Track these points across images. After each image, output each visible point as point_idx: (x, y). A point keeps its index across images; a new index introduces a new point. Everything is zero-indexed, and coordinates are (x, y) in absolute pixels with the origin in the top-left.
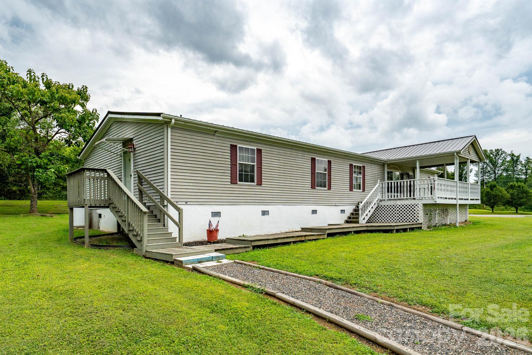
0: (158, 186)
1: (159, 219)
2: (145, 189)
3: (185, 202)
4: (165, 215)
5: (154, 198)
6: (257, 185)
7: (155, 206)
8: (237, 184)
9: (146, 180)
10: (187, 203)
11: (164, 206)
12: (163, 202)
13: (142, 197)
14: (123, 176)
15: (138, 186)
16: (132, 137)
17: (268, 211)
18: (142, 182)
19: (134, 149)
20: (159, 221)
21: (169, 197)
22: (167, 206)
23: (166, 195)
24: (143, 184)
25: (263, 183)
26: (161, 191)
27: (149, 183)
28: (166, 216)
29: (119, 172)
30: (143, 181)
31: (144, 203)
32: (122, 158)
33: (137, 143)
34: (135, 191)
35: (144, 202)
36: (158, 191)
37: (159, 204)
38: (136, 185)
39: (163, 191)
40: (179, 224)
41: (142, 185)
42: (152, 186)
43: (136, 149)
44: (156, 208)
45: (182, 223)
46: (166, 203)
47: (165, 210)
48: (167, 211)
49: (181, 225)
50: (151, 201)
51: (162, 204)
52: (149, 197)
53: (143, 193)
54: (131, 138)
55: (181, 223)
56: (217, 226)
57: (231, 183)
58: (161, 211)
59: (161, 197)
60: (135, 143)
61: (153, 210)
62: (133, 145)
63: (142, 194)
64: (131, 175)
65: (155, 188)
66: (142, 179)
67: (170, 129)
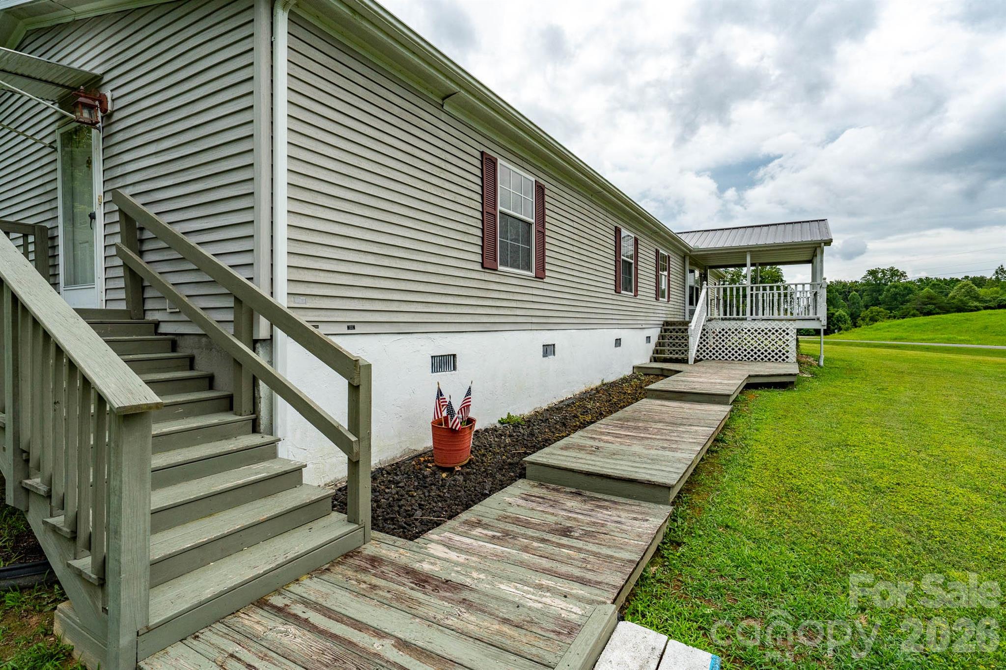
0: (221, 257)
1: (230, 398)
2: (155, 270)
3: (345, 326)
4: (261, 382)
5: (197, 305)
6: (536, 277)
7: (204, 340)
8: (496, 270)
9: (162, 233)
10: (354, 328)
11: (254, 344)
12: (251, 324)
13: (144, 299)
14: (60, 220)
15: (120, 253)
16: (98, 72)
17: (554, 345)
18: (142, 241)
19: (108, 116)
20: (228, 404)
21: (282, 300)
22: (270, 341)
23: (265, 292)
24: (147, 246)
25: (547, 273)
26: (241, 275)
27: (175, 242)
28: (263, 388)
29: (47, 207)
30: (148, 234)
31: (150, 323)
32: (58, 155)
33: (117, 94)
34: (112, 273)
35: (151, 317)
36: (220, 277)
37: (228, 331)
38: (113, 251)
39: (250, 279)
40: (353, 438)
41: (141, 253)
42: (189, 254)
43: (117, 116)
44: (210, 347)
45: (370, 434)
46: (263, 328)
47: (261, 358)
48: (271, 363)
49: (364, 444)
50: (183, 317)
51: (245, 334)
52: (176, 300)
53: (146, 283)
54: (96, 76)
55: (362, 433)
56: (466, 407)
57: (483, 267)
58: (238, 363)
59: (238, 301)
60: (109, 95)
61: (195, 352)
62: (102, 100)
63: (143, 288)
64: (92, 217)
65: (204, 264)
66: (142, 229)
67: (286, 15)
